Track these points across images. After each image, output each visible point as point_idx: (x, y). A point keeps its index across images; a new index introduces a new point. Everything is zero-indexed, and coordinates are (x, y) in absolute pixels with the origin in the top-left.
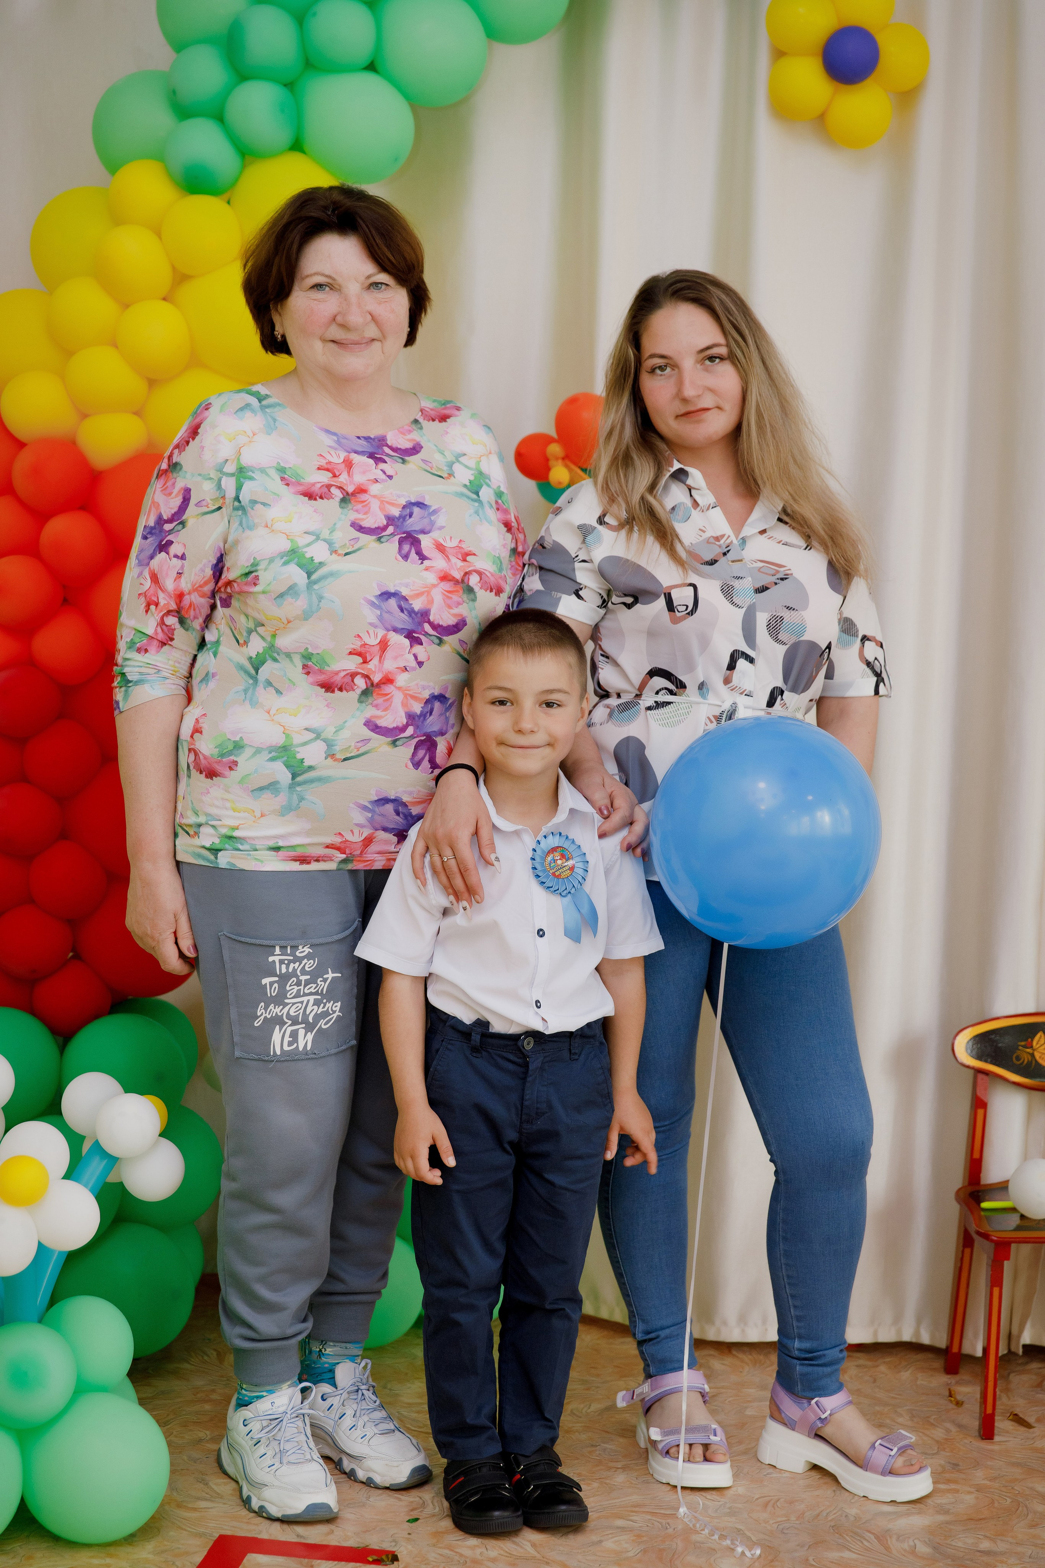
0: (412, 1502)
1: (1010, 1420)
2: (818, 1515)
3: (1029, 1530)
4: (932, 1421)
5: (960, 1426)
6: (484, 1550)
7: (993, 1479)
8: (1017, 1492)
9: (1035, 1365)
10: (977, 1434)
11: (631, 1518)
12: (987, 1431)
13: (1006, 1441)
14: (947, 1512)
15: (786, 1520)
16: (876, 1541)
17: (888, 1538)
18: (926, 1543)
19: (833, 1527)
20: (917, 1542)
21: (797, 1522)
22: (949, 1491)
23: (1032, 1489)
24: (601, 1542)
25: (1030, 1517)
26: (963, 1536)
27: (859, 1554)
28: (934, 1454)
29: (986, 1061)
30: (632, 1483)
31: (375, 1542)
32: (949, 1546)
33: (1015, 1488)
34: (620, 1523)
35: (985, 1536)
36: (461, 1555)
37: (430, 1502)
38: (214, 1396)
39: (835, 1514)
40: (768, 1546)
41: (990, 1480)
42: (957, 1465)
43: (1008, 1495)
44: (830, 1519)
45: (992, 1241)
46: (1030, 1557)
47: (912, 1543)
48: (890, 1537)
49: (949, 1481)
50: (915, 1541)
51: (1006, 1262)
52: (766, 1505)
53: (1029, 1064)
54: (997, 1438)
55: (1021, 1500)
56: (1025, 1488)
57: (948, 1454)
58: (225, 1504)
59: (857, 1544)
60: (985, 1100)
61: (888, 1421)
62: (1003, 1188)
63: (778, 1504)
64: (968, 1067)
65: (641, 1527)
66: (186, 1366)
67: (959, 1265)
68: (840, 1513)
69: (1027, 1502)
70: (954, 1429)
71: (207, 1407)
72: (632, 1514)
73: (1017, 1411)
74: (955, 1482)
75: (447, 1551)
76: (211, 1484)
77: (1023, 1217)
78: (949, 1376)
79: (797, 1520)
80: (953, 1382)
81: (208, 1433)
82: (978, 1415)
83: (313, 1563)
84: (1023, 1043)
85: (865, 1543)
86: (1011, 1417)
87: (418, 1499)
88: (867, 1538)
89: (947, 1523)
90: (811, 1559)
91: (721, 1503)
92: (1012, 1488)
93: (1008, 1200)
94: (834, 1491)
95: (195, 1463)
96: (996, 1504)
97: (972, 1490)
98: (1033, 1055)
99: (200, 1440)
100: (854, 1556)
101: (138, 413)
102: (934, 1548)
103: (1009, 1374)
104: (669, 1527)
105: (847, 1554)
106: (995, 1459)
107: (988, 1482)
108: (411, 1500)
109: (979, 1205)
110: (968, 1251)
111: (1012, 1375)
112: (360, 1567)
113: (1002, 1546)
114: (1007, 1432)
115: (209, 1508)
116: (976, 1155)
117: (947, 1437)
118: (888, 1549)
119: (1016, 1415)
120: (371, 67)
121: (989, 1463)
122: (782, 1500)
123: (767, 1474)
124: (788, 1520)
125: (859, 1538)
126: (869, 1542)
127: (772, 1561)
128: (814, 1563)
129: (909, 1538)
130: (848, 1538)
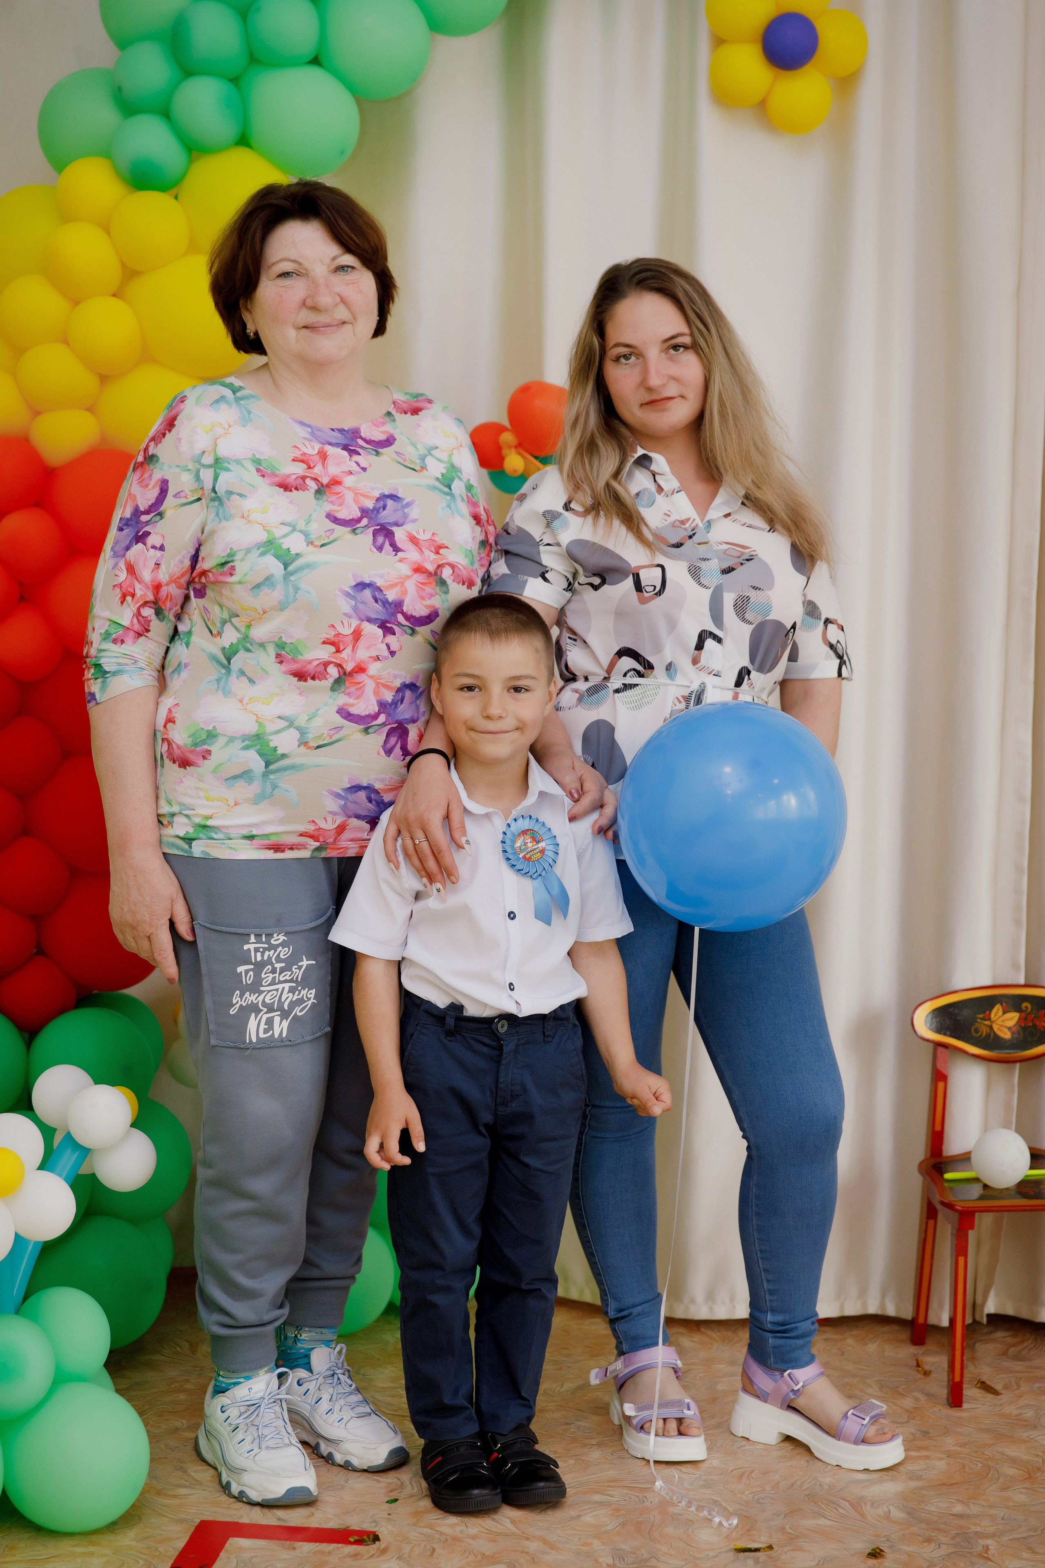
0: (390, 1483)
1: (978, 1387)
2: (793, 1485)
3: (1001, 1493)
4: (901, 1391)
5: (928, 1395)
6: (464, 1528)
7: (964, 1445)
8: (988, 1457)
9: (1000, 1334)
10: (946, 1402)
11: (608, 1493)
12: (956, 1399)
13: (973, 1409)
14: (919, 1478)
15: (761, 1491)
16: (851, 1508)
17: (863, 1505)
18: (900, 1509)
19: (807, 1496)
20: (891, 1507)
21: (772, 1492)
22: (920, 1458)
23: (1002, 1453)
24: (579, 1516)
25: (1001, 1480)
26: (936, 1500)
27: (835, 1521)
28: (904, 1423)
29: (945, 1034)
30: (607, 1459)
31: (355, 1523)
32: (922, 1511)
33: (985, 1453)
34: (597, 1498)
35: (958, 1500)
36: (442, 1533)
37: (408, 1483)
38: (188, 1386)
39: (809, 1483)
40: (745, 1516)
41: (960, 1446)
42: (927, 1433)
43: (978, 1459)
44: (804, 1488)
45: (956, 1211)
46: (1003, 1519)
47: (886, 1509)
48: (865, 1504)
49: (919, 1448)
50: (889, 1507)
51: (970, 1232)
52: (741, 1476)
53: (988, 1036)
54: (965, 1406)
55: (991, 1464)
56: (994, 1453)
57: (918, 1422)
58: (204, 1490)
59: (833, 1512)
60: (945, 1073)
61: (857, 1392)
62: (965, 1159)
63: (753, 1474)
64: (928, 1040)
65: (618, 1501)
66: (159, 1357)
67: (923, 1236)
68: (814, 1481)
69: (998, 1466)
70: (923, 1398)
71: (182, 1397)
72: (609, 1489)
73: (984, 1379)
74: (926, 1448)
75: (428, 1530)
76: (189, 1471)
77: (985, 1186)
78: (915, 1347)
79: (772, 1490)
80: (920, 1352)
81: (184, 1422)
82: (946, 1384)
83: (295, 1545)
84: (981, 1016)
85: (840, 1510)
86: (978, 1385)
87: (396, 1480)
88: (842, 1505)
89: (920, 1488)
90: (787, 1527)
91: (696, 1476)
92: (983, 1453)
93: (971, 1170)
94: (808, 1461)
95: (173, 1451)
96: (967, 1469)
97: (944, 1456)
98: (991, 1027)
99: (176, 1430)
100: (829, 1523)
101: (90, 409)
102: (908, 1513)
103: (974, 1344)
104: (646, 1500)
105: (822, 1522)
106: (964, 1426)
107: (958, 1448)
108: (390, 1481)
109: (942, 1176)
110: (931, 1222)
111: (978, 1345)
112: (342, 1547)
113: (974, 1509)
114: (976, 1400)
115: (188, 1495)
116: (938, 1128)
117: (915, 1406)
118: (862, 1515)
119: (983, 1382)
120: (315, 61)
121: (959, 1430)
122: (757, 1471)
123: (741, 1446)
124: (764, 1490)
125: (834, 1506)
126: (844, 1509)
127: (749, 1531)
128: (791, 1531)
129: (883, 1504)
130: (823, 1506)
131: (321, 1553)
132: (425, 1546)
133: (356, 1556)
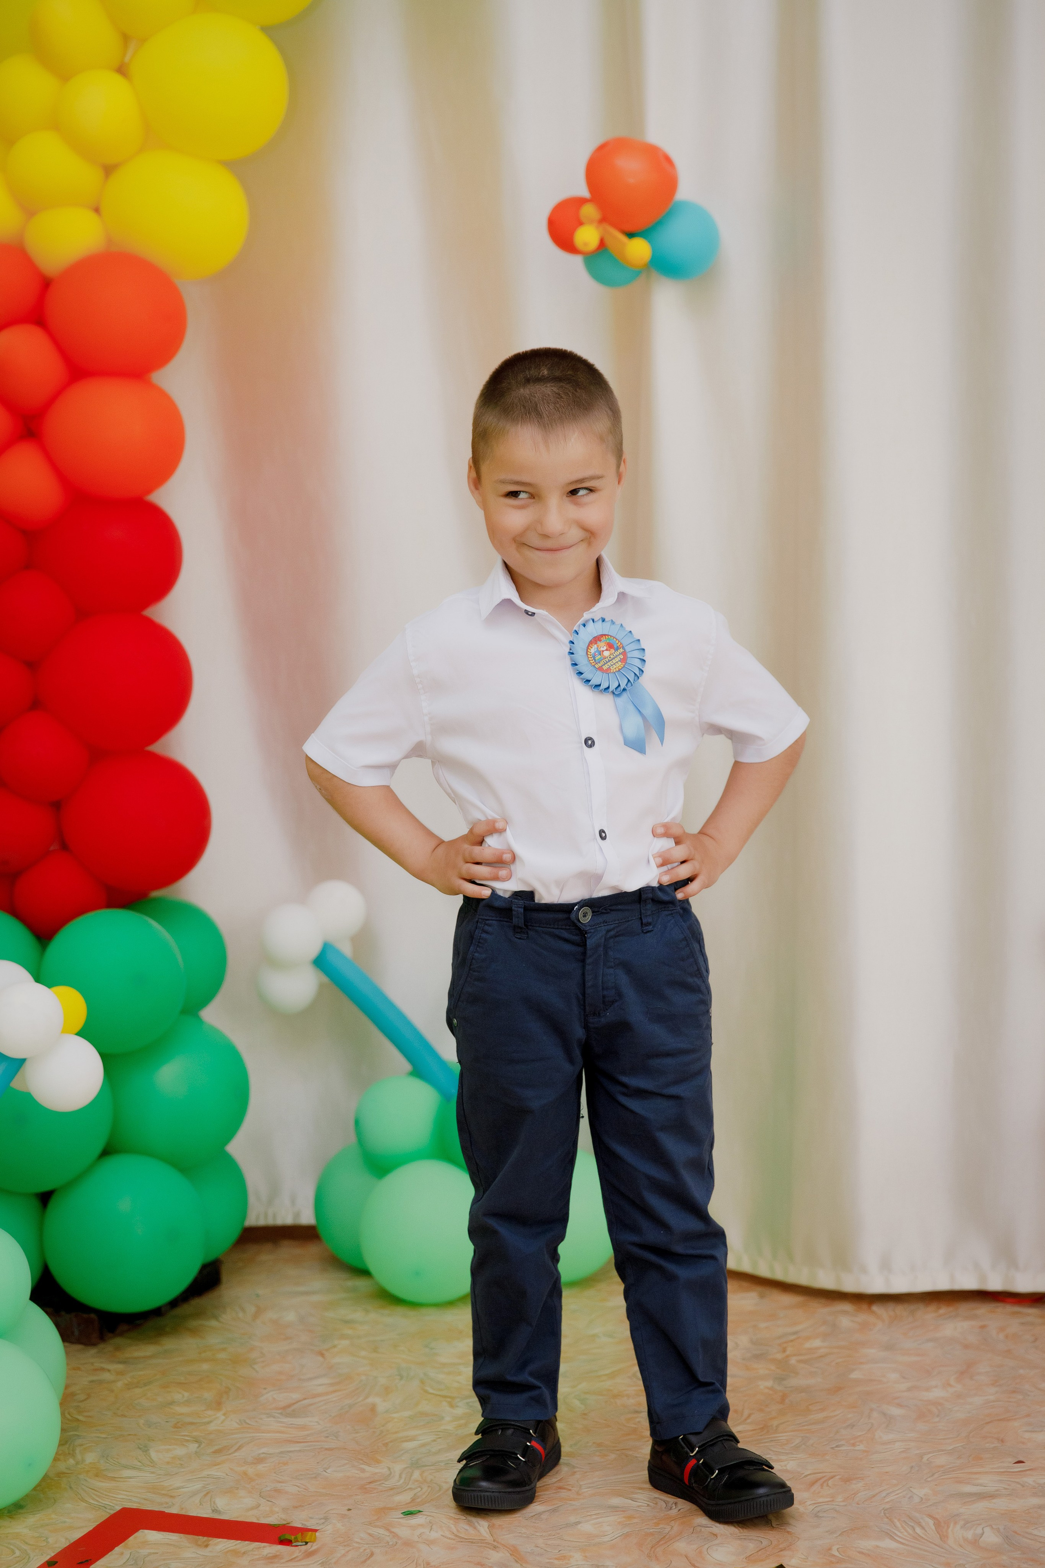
15: (830, 1501)
16: (933, 1528)
17: (952, 1525)
18: (999, 1531)
20: (987, 1530)
24: (579, 1523)
27: (903, 1543)
36: (395, 1535)
38: (222, 1356)
47: (979, 1531)
52: (813, 1484)
58: (153, 1473)
59: (906, 1531)
66: (213, 1323)
71: (205, 1366)
75: (382, 1531)
79: (843, 1501)
81: (186, 1394)
83: (210, 1543)
85: (918, 1530)
88: (923, 1524)
90: (835, 1548)
99: (172, 1403)
100: (893, 1545)
102: (1006, 1538)
105: (886, 1544)
108: (377, 1471)
112: (264, 1547)
115: (130, 1478)
118: (943, 1537)
122: (838, 1477)
123: (837, 1447)
124: (833, 1501)
125: (912, 1524)
126: (923, 1528)
127: (781, 1551)
128: (837, 1554)
129: (980, 1524)
130: (898, 1524)
131: (235, 1553)
132: (365, 1550)
133: (274, 1558)
